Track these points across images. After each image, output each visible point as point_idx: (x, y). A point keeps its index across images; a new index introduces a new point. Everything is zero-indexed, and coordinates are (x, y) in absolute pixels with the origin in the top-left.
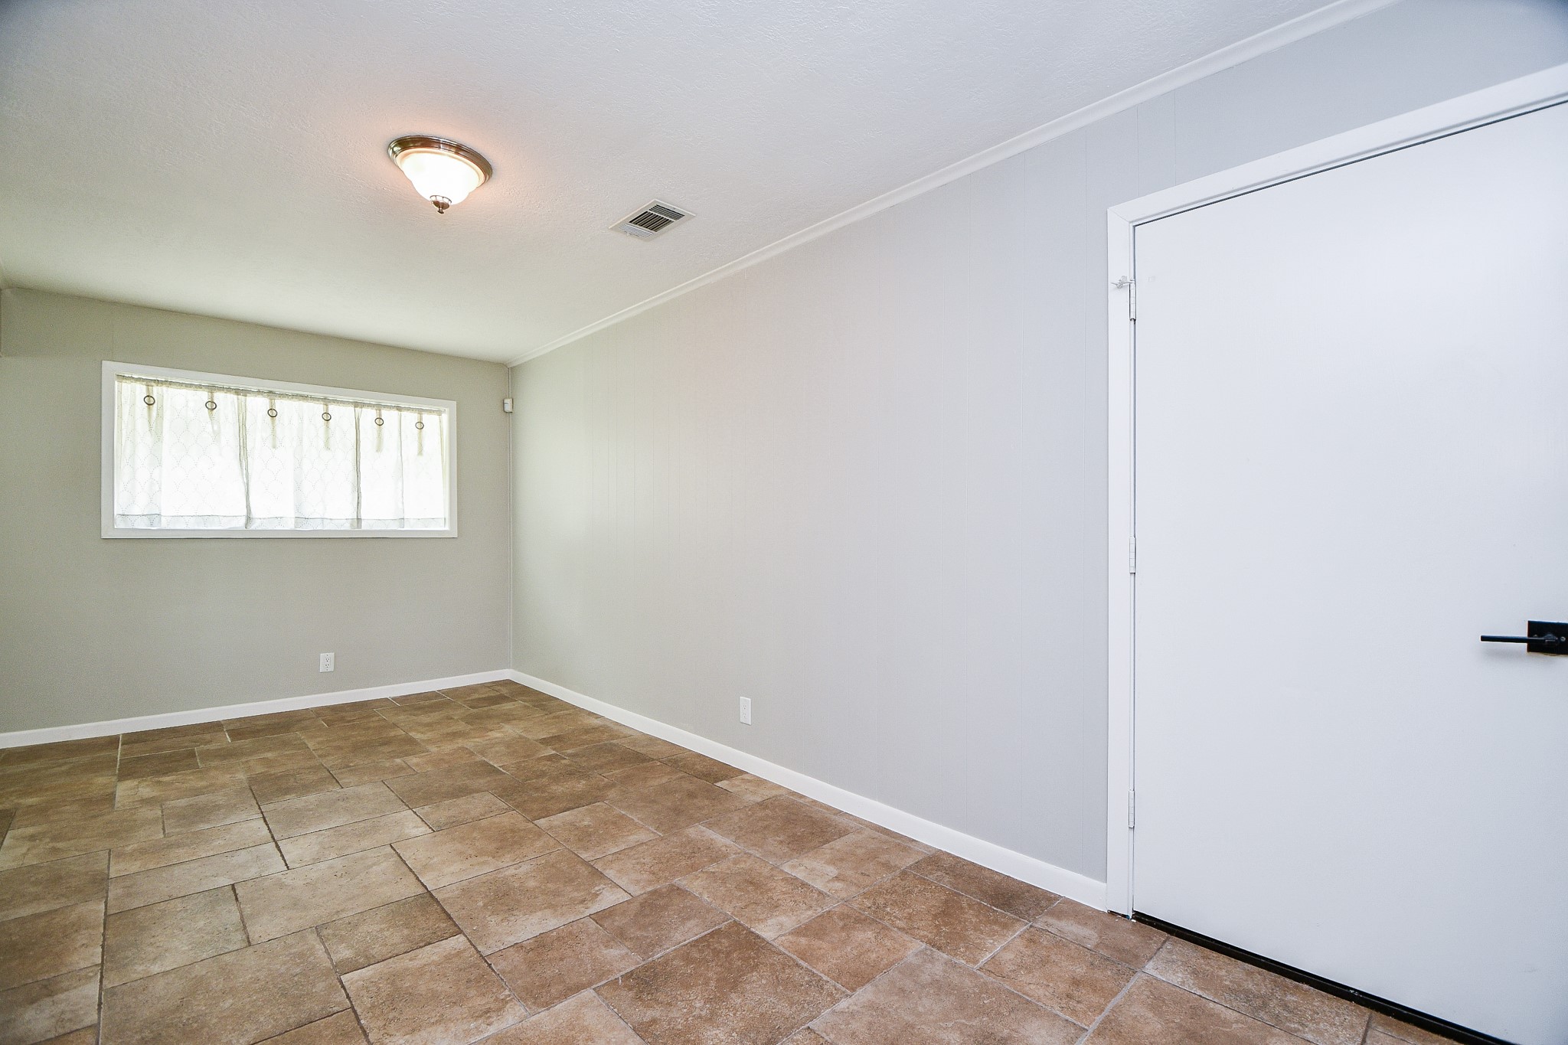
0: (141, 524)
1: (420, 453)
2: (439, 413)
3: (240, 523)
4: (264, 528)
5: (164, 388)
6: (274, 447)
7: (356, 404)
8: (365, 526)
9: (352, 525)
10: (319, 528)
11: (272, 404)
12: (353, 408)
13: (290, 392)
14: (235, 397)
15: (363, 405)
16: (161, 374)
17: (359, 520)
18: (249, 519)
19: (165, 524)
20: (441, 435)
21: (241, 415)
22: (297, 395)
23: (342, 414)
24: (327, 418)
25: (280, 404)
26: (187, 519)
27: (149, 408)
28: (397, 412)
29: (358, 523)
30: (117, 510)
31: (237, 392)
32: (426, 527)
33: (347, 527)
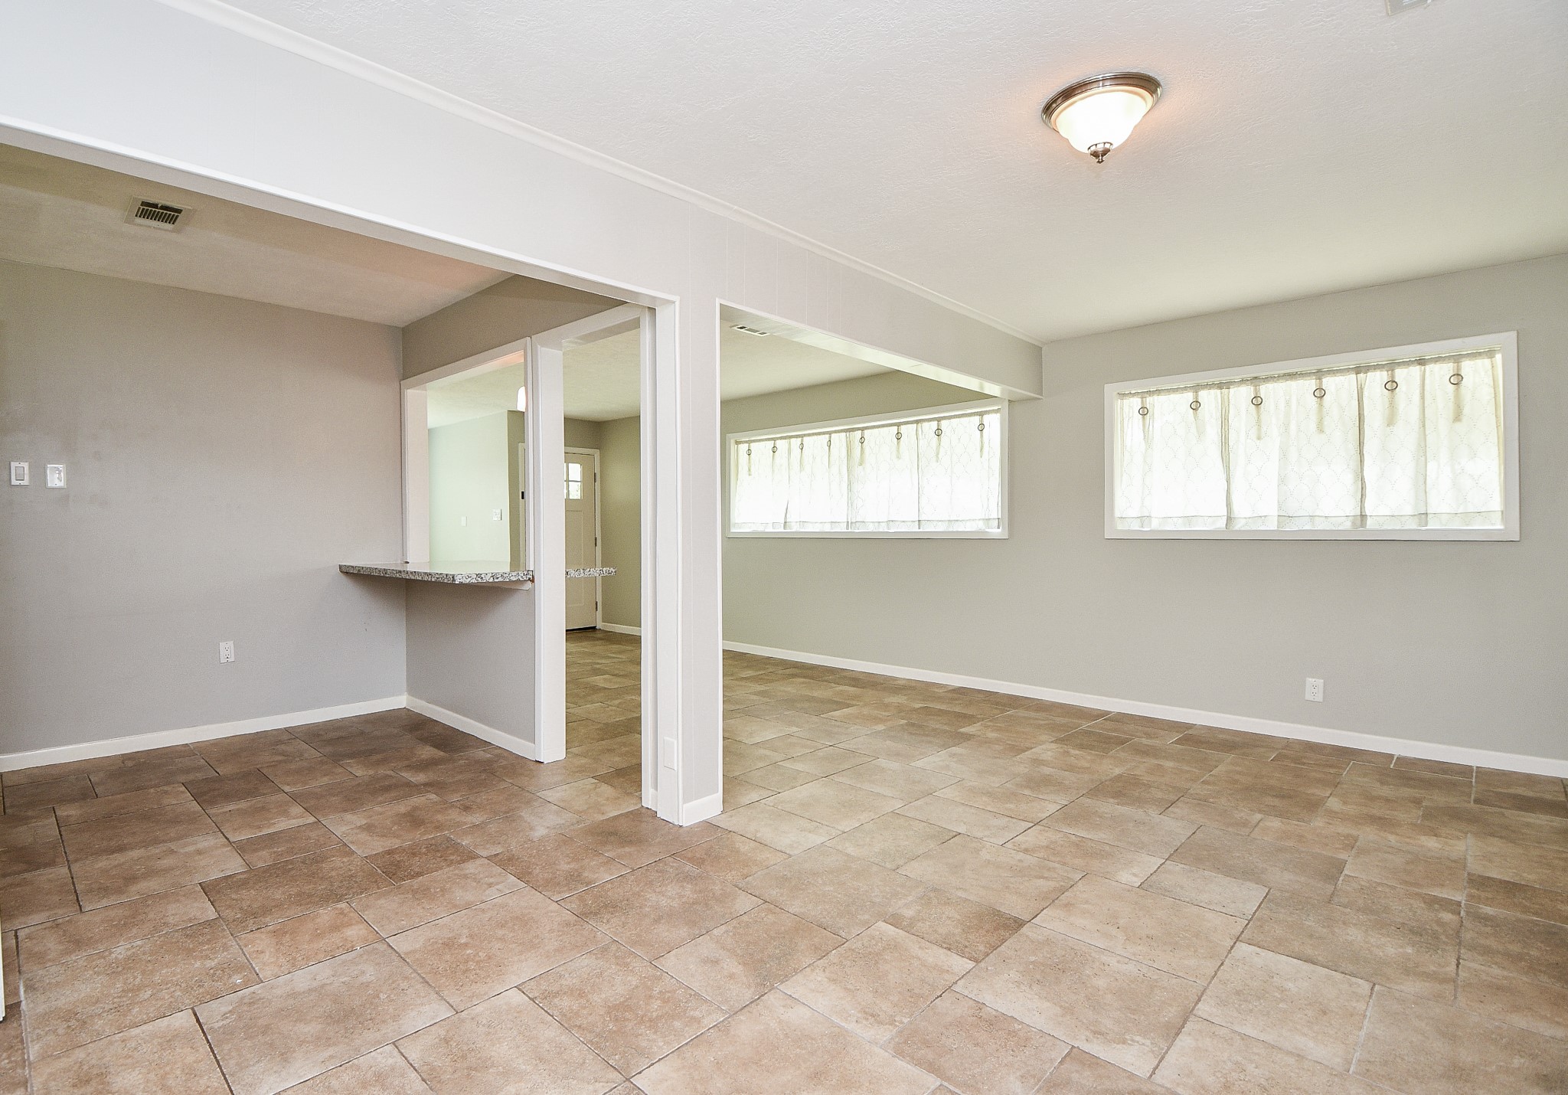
0: (1135, 526)
1: (1458, 417)
2: (1490, 354)
3: (1221, 524)
4: (1248, 528)
5: (1155, 397)
6: (1259, 438)
7: (1358, 370)
8: (1370, 524)
9: (1354, 523)
10: (1307, 527)
11: (1256, 391)
12: (1354, 376)
13: (1276, 373)
14: (1219, 391)
15: (1368, 369)
16: (1152, 384)
17: (1363, 517)
18: (1229, 519)
19: (1155, 525)
20: (1495, 388)
21: (1224, 411)
22: (1284, 375)
23: (1341, 387)
24: (1320, 394)
25: (1266, 389)
26: (1175, 520)
27: (1144, 418)
28: (1418, 367)
29: (1362, 521)
30: (1117, 514)
31: (1220, 386)
32: (1467, 525)
33: (1347, 525)
